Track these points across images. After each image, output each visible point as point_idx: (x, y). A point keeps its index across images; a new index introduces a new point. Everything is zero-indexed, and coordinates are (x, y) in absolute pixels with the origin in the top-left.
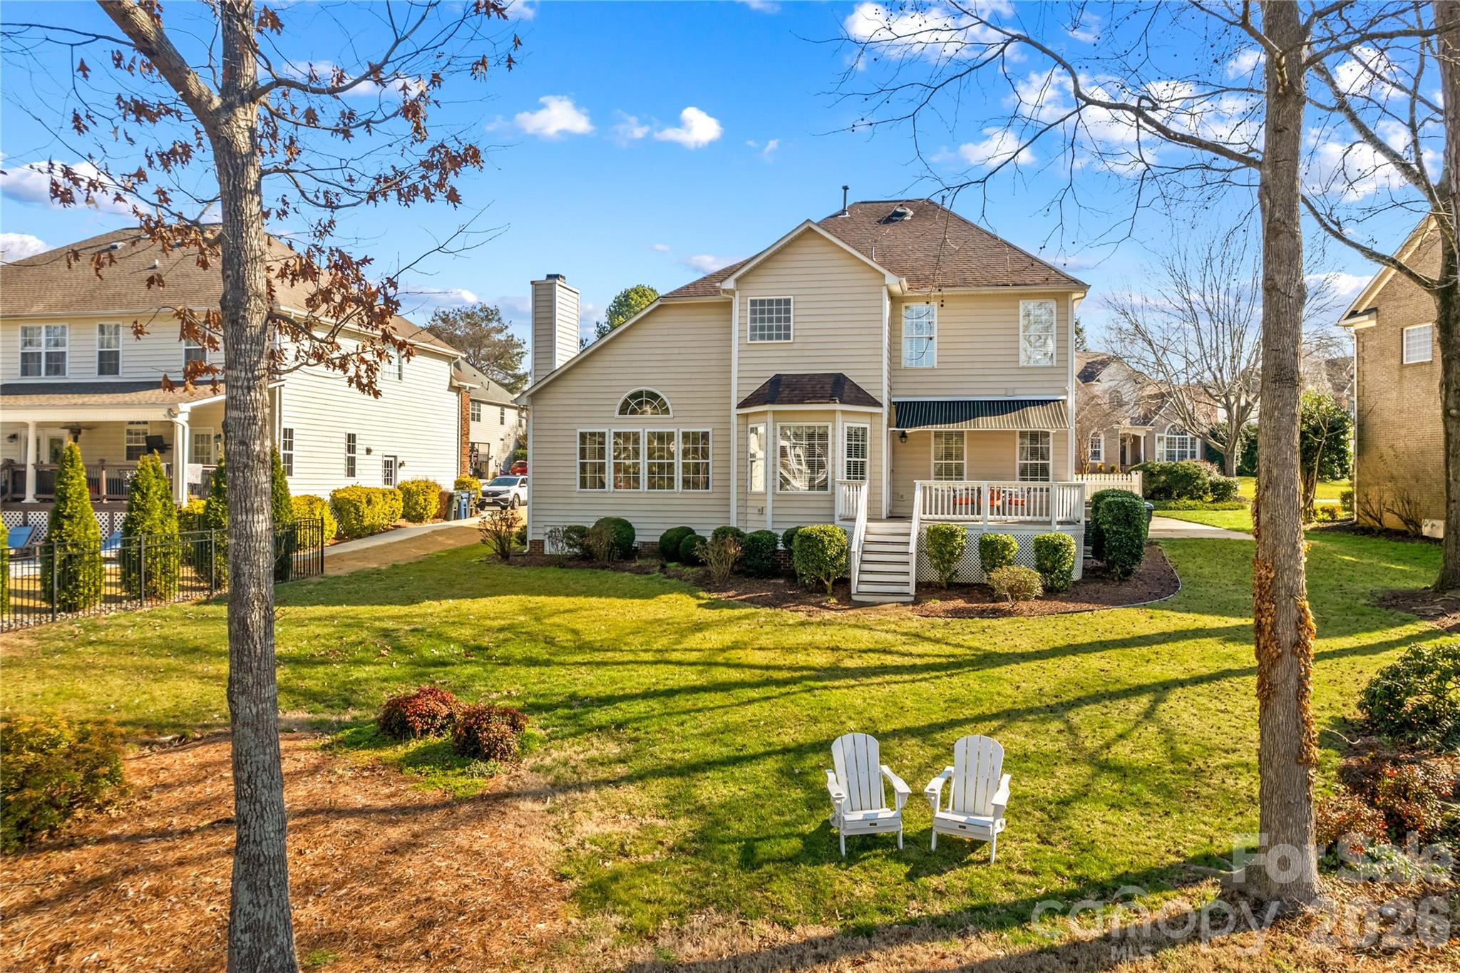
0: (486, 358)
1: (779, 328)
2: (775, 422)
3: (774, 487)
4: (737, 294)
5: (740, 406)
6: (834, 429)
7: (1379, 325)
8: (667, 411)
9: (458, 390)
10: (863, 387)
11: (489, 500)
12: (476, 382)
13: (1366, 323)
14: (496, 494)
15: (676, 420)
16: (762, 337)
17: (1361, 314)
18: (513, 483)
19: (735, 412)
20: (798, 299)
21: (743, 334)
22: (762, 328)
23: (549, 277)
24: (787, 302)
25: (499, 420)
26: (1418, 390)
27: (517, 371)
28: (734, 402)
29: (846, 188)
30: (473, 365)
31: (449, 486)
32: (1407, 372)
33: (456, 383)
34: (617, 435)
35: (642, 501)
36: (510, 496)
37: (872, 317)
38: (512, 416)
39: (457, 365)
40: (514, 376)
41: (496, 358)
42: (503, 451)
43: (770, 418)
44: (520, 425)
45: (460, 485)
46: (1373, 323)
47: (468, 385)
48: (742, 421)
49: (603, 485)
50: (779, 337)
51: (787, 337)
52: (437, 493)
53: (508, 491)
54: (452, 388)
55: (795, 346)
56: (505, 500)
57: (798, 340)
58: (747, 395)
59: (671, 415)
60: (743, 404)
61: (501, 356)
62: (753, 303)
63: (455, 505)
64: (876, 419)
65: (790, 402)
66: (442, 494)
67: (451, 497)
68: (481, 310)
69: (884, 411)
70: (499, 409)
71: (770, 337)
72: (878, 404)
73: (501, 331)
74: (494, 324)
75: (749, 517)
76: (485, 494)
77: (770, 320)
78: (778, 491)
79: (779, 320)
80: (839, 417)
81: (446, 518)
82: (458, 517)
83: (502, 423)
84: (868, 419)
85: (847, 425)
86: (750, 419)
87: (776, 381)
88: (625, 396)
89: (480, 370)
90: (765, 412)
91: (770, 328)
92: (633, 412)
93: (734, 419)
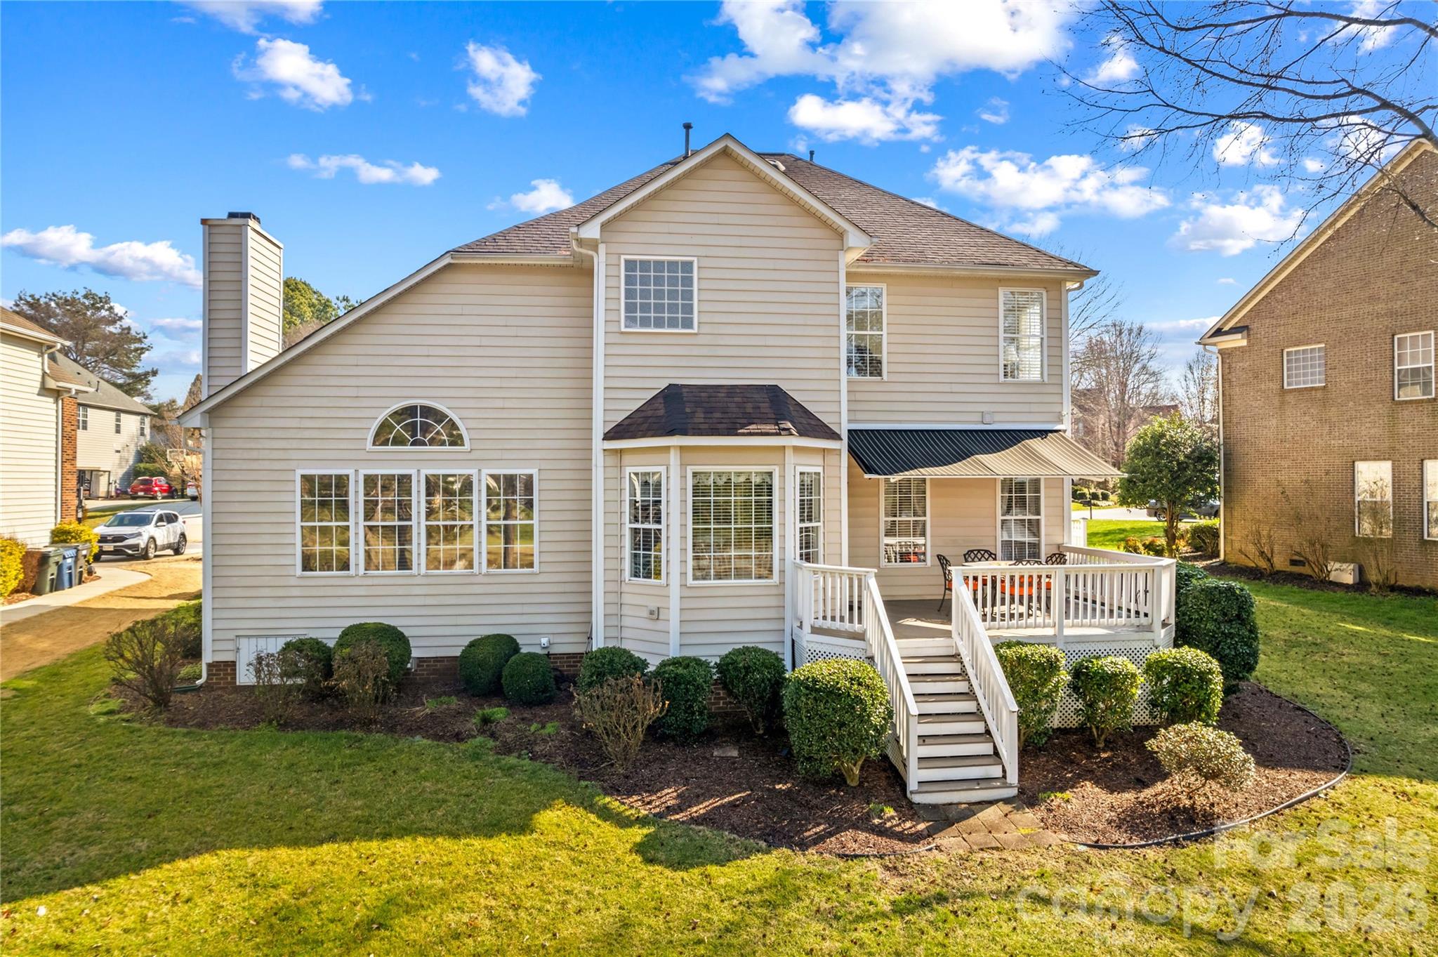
0: (94, 353)
1: (673, 308)
2: (683, 465)
3: (684, 574)
4: (602, 248)
5: (608, 436)
6: (783, 477)
7: (1250, 345)
8: (456, 440)
9: (57, 394)
10: (811, 408)
11: (109, 547)
12: (80, 381)
13: (1238, 341)
14: (121, 538)
15: (474, 455)
16: (645, 322)
17: (1227, 333)
18: (143, 521)
19: (598, 444)
20: (706, 262)
21: (613, 316)
22: (645, 308)
23: (232, 215)
24: (688, 266)
25: (114, 429)
26: (1307, 418)
27: (135, 370)
28: (599, 430)
29: (688, 127)
30: (75, 360)
31: (39, 539)
32: (1289, 398)
33: (52, 384)
34: (370, 481)
35: (417, 590)
36: (142, 542)
37: (823, 299)
38: (131, 424)
39: (53, 358)
40: (133, 376)
41: (107, 354)
42: (120, 466)
43: (674, 457)
44: (142, 434)
45: (60, 536)
46: (1244, 343)
47: (74, 387)
48: (612, 460)
49: (345, 566)
50: (673, 323)
51: (688, 323)
52: (18, 555)
53: (139, 534)
54: (44, 390)
55: (700, 340)
56: (135, 547)
57: (705, 329)
58: (620, 417)
59: (467, 446)
60: (616, 433)
61: (114, 352)
62: (630, 265)
63: (53, 569)
64: (831, 459)
65: (714, 432)
66: (28, 555)
67: (44, 559)
68: (86, 297)
69: (843, 445)
70: (114, 414)
71: (659, 323)
72: (835, 436)
73: (113, 322)
74: (104, 313)
75: (627, 622)
76: (103, 539)
77: (659, 295)
78: (690, 581)
79: (672, 295)
80: (790, 457)
81: (36, 591)
82: (56, 586)
83: (118, 431)
84: (818, 459)
85: (800, 469)
86: (627, 458)
87: (672, 395)
88: (383, 415)
89: (85, 366)
90: (667, 449)
91: (659, 308)
92: (399, 441)
93: (598, 459)
